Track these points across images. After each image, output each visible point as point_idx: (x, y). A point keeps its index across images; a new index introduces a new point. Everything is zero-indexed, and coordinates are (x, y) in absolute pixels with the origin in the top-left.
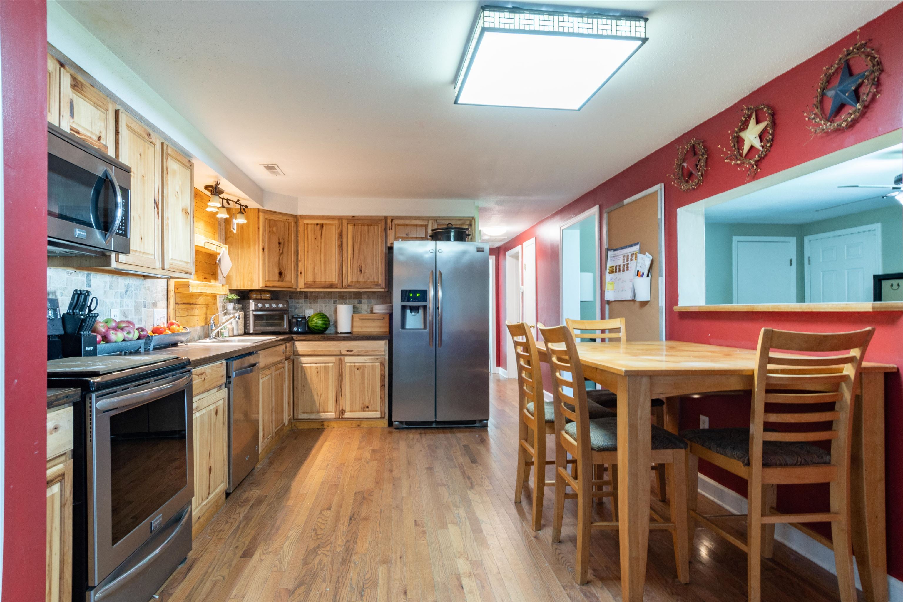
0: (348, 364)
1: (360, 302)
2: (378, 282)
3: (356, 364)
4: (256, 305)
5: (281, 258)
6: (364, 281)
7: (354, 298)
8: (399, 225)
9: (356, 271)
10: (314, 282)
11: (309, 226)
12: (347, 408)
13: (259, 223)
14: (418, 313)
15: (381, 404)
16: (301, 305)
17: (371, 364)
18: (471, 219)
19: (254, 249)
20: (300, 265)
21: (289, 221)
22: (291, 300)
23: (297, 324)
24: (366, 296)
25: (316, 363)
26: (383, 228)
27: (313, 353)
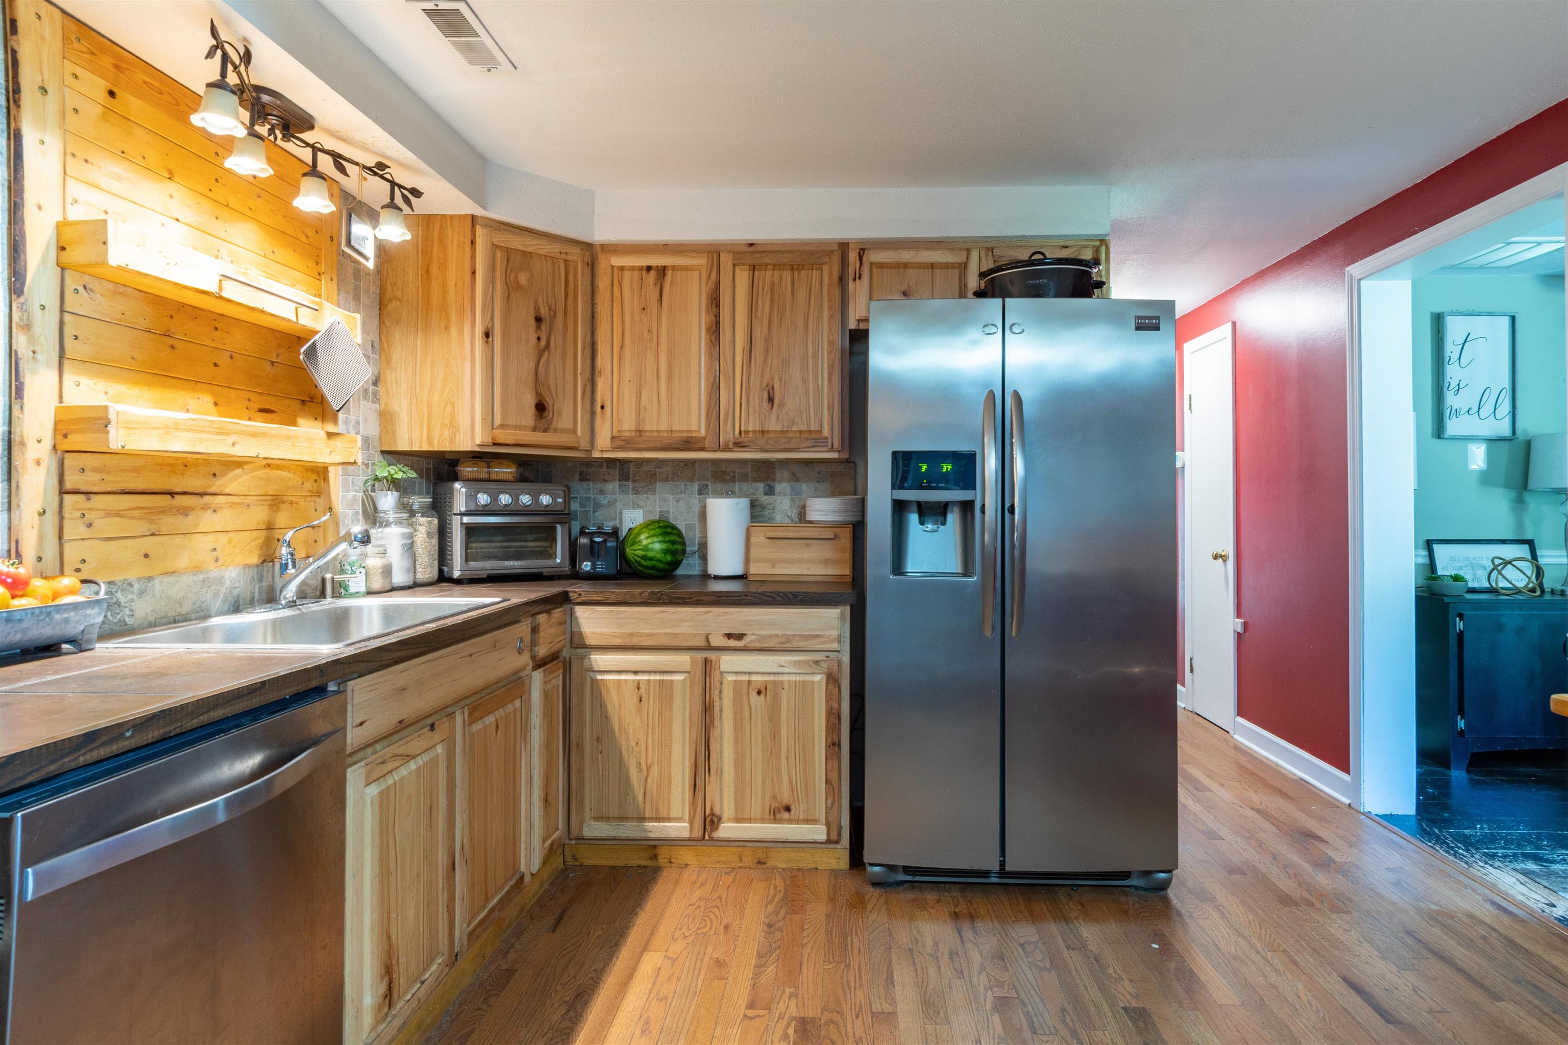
0: (731, 678)
1: (770, 491)
2: (820, 432)
3: (754, 678)
4: (472, 497)
5: (541, 364)
6: (779, 428)
7: (755, 480)
8: (881, 266)
9: (757, 397)
10: (640, 432)
11: (626, 273)
12: (727, 809)
13: (473, 257)
14: (944, 524)
15: (829, 802)
16: (609, 497)
17: (798, 678)
18: (1098, 243)
19: (461, 332)
20: (601, 384)
21: (569, 257)
22: (585, 484)
23: (593, 551)
24: (786, 474)
25: (636, 673)
26: (836, 275)
27: (627, 642)
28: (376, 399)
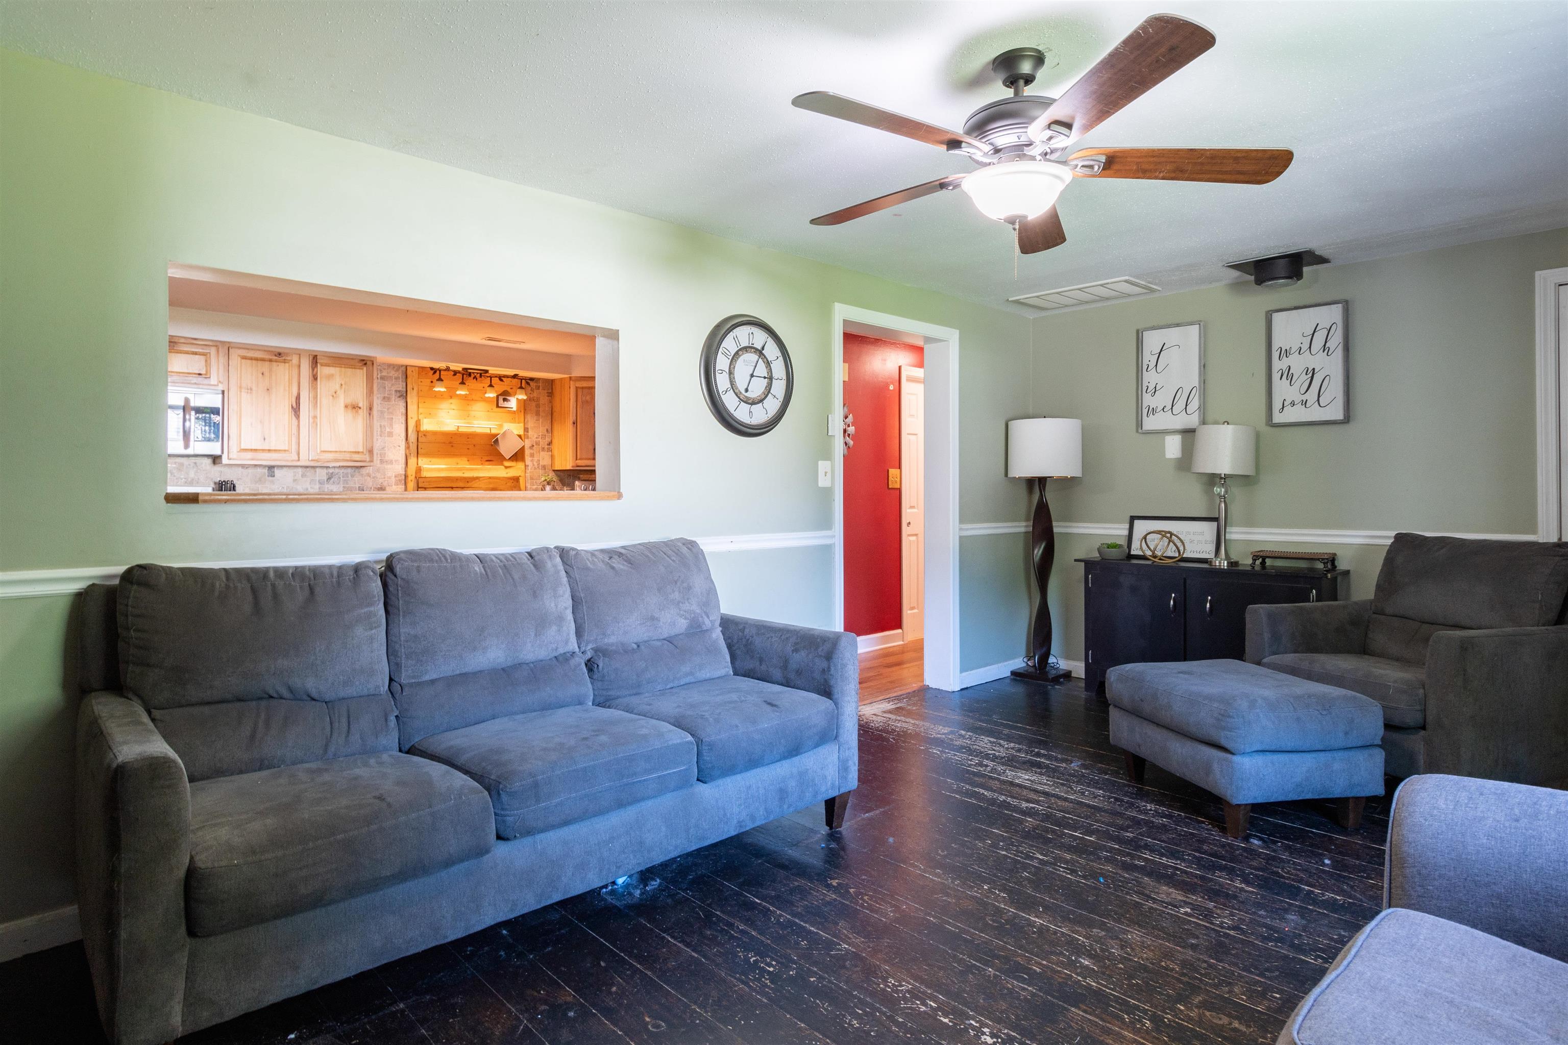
28: (550, 450)
